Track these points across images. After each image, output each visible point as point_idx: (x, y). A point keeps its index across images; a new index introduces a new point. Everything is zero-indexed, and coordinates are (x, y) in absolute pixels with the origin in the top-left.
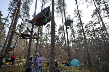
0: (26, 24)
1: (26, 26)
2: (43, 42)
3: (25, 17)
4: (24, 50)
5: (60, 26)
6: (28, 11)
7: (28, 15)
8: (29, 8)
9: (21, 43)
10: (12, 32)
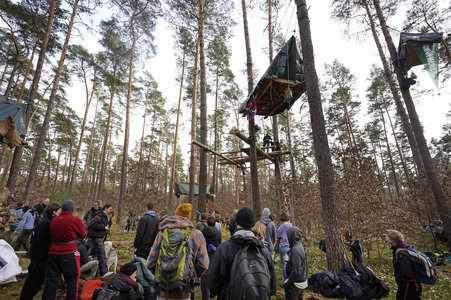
0: (227, 107)
1: (229, 115)
2: (304, 159)
3: (222, 87)
4: (241, 199)
5: (372, 74)
6: (227, 63)
7: (230, 76)
8: (226, 52)
9: (227, 176)
10: (201, 151)
